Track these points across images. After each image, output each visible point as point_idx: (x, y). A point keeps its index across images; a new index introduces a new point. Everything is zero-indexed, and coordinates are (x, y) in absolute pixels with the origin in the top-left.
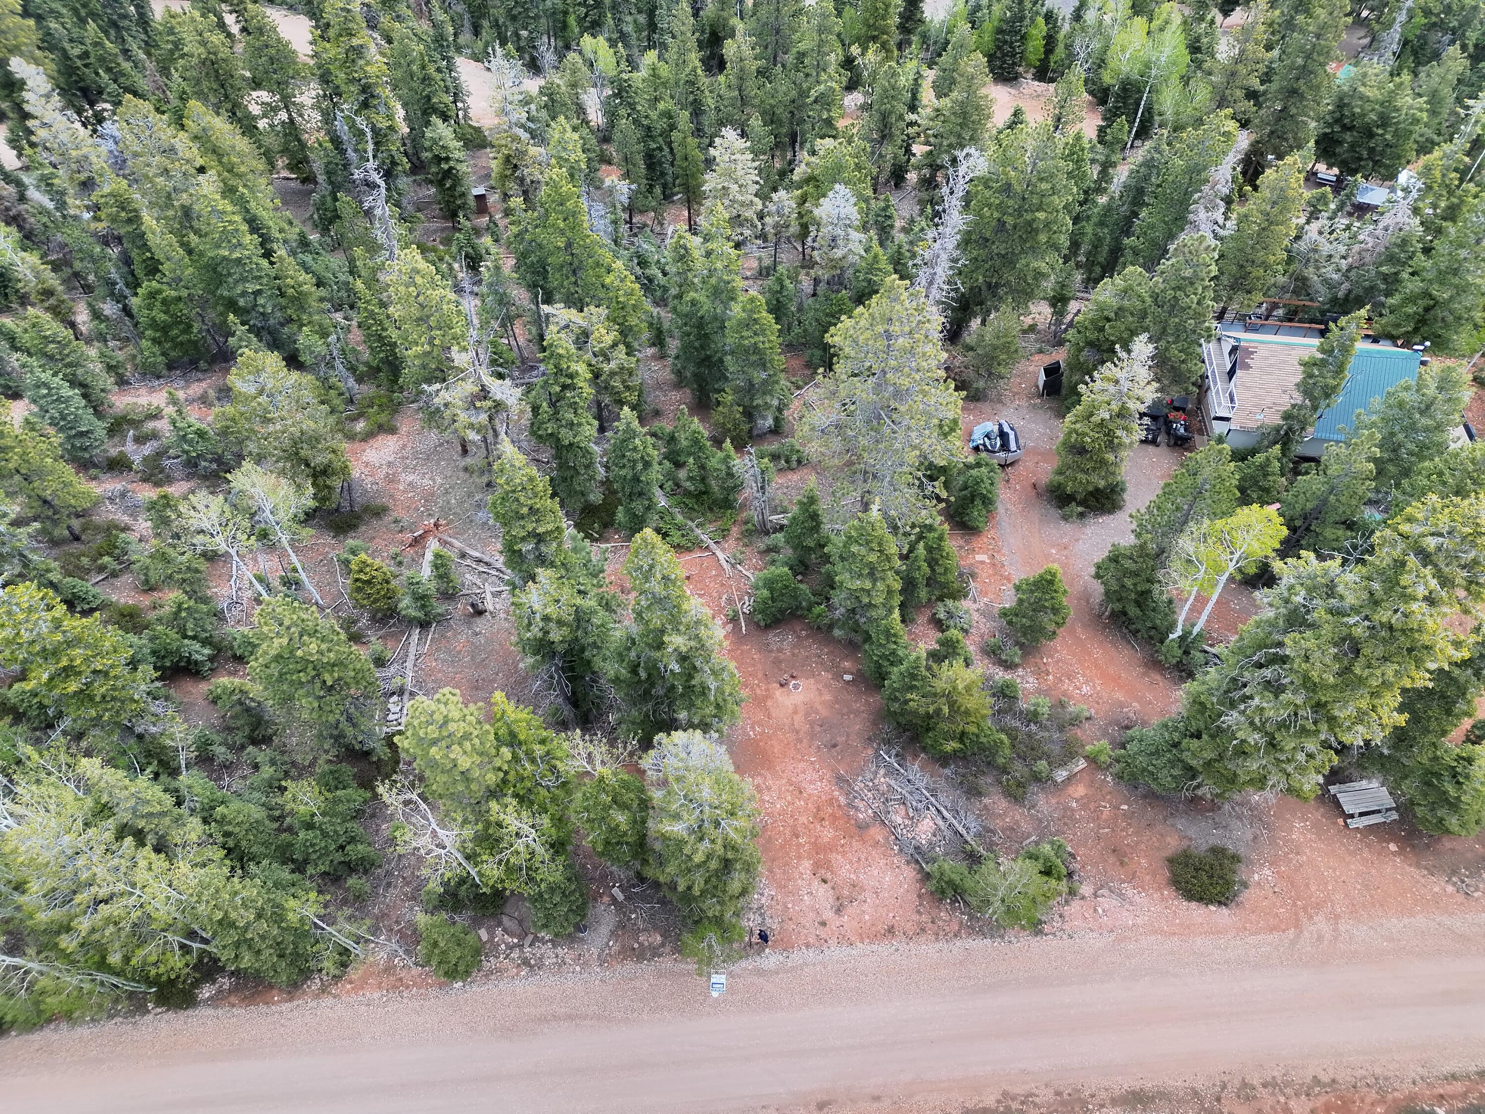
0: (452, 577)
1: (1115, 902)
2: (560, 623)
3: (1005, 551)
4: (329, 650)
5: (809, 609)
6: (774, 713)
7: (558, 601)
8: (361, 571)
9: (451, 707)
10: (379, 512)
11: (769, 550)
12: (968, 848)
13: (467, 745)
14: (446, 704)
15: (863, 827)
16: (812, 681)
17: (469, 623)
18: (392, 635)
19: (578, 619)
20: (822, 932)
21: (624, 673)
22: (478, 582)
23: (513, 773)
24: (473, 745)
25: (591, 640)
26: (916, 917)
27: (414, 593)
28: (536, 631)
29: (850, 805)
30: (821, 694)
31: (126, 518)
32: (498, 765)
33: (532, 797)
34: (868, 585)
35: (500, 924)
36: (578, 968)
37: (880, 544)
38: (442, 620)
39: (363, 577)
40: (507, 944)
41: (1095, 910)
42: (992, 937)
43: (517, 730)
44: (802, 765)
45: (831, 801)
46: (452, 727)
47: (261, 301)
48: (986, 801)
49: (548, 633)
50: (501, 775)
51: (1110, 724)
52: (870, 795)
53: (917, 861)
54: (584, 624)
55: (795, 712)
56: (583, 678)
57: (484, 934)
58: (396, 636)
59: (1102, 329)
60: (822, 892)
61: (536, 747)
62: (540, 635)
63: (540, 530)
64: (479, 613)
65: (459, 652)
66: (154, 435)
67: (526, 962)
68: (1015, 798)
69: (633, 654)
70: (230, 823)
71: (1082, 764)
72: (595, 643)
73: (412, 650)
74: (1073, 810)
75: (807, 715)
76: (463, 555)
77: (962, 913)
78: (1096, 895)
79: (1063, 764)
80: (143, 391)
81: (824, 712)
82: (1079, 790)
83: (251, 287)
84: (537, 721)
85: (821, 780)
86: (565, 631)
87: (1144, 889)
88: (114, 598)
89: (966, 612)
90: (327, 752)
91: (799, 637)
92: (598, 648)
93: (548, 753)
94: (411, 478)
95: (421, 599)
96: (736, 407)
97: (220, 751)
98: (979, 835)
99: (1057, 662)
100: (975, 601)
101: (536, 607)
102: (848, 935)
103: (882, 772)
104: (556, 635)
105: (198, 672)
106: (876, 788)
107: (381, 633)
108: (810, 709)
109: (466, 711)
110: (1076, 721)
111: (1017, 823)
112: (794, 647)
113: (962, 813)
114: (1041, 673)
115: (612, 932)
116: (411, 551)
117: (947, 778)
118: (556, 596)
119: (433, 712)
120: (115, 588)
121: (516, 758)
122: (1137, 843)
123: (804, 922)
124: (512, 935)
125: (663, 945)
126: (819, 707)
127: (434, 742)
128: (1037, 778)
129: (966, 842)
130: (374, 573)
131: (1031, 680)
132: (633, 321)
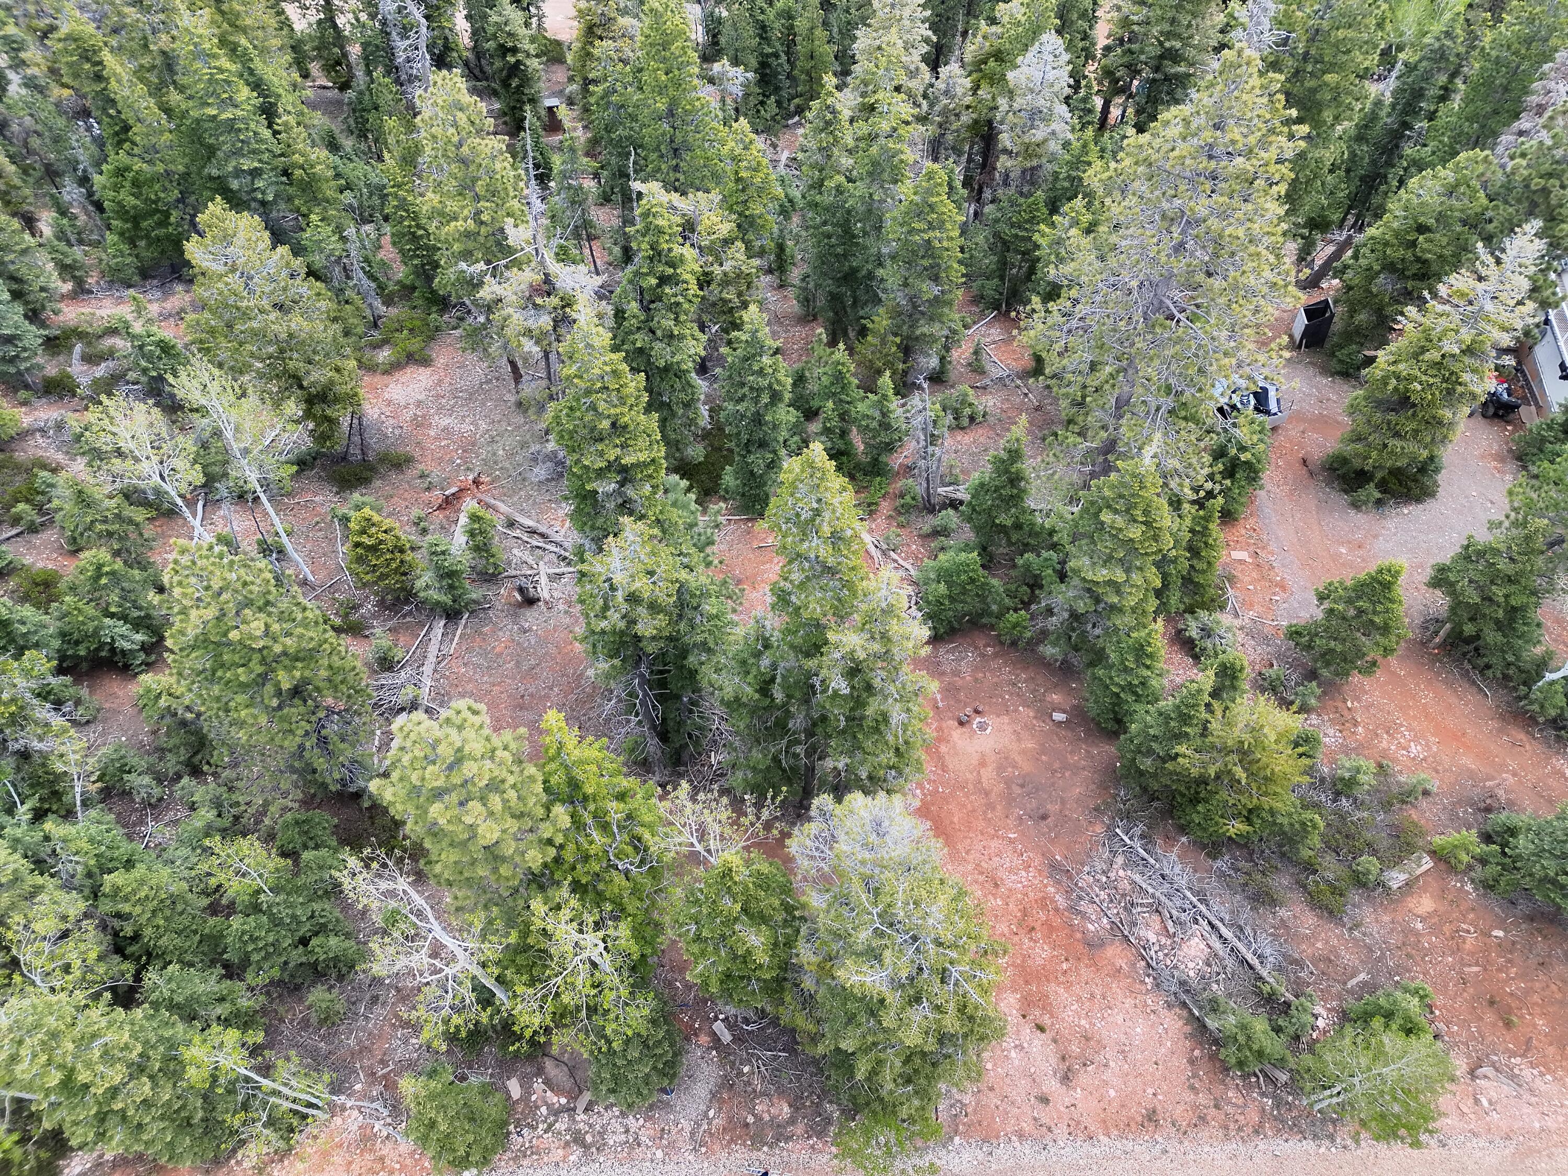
0: (494, 550)
1: (1507, 1089)
2: (654, 607)
3: (1273, 546)
4: (288, 634)
5: (1000, 616)
6: (951, 763)
7: (651, 573)
8: (363, 532)
9: (469, 733)
10: (400, 463)
11: (936, 533)
12: (1266, 989)
13: (496, 801)
14: (460, 728)
15: (1094, 945)
16: (1006, 719)
17: (516, 615)
18: (408, 627)
19: (681, 604)
20: (1045, 1115)
21: (749, 692)
22: (530, 560)
23: (571, 847)
24: (505, 801)
25: (699, 639)
26: (1189, 1097)
27: (438, 568)
28: (615, 619)
29: (1073, 909)
30: (1019, 740)
31: (60, 457)
32: (546, 835)
33: (601, 886)
34: (1120, 576)
35: (540, 1071)
36: (659, 1154)
37: (1146, 512)
38: (477, 609)
39: (365, 539)
40: (549, 1106)
41: (1477, 1101)
42: (1315, 1137)
43: (581, 777)
44: (994, 844)
45: (1044, 902)
46: (469, 769)
47: (260, 184)
48: (1282, 912)
49: (634, 622)
50: (552, 852)
51: (1459, 802)
52: (1103, 895)
53: (1184, 1005)
54: (689, 613)
55: (983, 764)
56: (678, 697)
57: (514, 1088)
58: (412, 630)
59: (1413, 244)
60: (1038, 1044)
61: (613, 805)
62: (622, 625)
63: (627, 460)
64: (530, 601)
65: (500, 655)
66: (110, 354)
67: (578, 1139)
68: (1331, 912)
69: (765, 662)
70: (126, 899)
71: (1427, 863)
72: (704, 643)
73: (433, 649)
74: (1417, 934)
75: (1000, 769)
76: (511, 524)
77: (1263, 1094)
78: (1472, 1073)
79: (1397, 861)
80: (107, 302)
81: (1026, 766)
82: (1425, 904)
83: (247, 164)
84: (614, 762)
85: (1027, 868)
86: (661, 621)
87: (1549, 1070)
88: (28, 560)
89: (1229, 629)
90: (285, 795)
91: (983, 656)
92: (709, 651)
93: (629, 817)
94: (445, 421)
95: (449, 576)
96: (891, 338)
97: (142, 783)
98: (1279, 969)
99: (1367, 708)
100: (1237, 615)
101: (619, 578)
102: (1086, 1121)
103: (1120, 860)
104: (647, 626)
105: (126, 667)
106: (1111, 885)
107: (390, 624)
108: (1004, 761)
109: (496, 742)
110: (1407, 796)
111: (1333, 951)
112: (976, 669)
113: (1248, 930)
114: (1345, 722)
115: (713, 1095)
116: (440, 515)
117: (1222, 875)
118: (650, 562)
119: (437, 742)
120: (31, 547)
121: (578, 824)
122: (1528, 992)
123: (1013, 1095)
124: (558, 1091)
125: (792, 1121)
126: (1018, 759)
127: (438, 794)
128: (1359, 881)
129: (1260, 978)
130: (382, 536)
131: (1331, 732)
132: (756, 209)
